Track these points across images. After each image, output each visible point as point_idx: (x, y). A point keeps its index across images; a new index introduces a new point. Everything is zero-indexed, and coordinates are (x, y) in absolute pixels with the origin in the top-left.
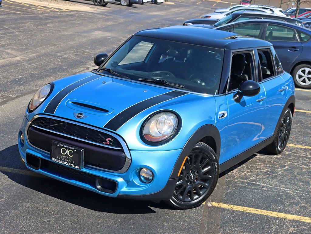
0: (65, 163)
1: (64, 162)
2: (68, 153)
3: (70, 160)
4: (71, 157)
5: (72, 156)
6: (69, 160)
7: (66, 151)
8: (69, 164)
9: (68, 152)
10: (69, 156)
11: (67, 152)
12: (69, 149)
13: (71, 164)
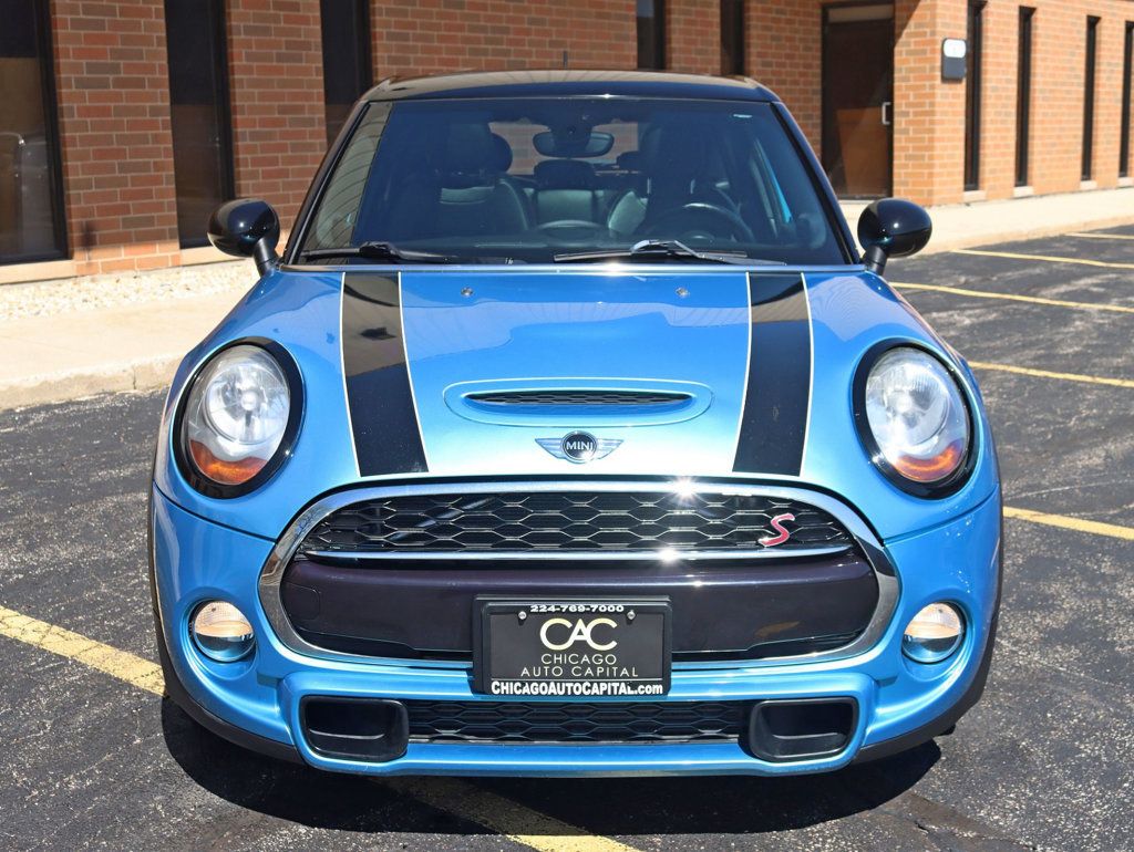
0: (580, 689)
1: (569, 685)
2: (587, 637)
3: (604, 665)
4: (604, 653)
5: (613, 644)
6: (594, 668)
7: (572, 628)
8: (603, 687)
9: (587, 632)
10: (591, 652)
11: (580, 633)
12: (588, 616)
13: (616, 685)
